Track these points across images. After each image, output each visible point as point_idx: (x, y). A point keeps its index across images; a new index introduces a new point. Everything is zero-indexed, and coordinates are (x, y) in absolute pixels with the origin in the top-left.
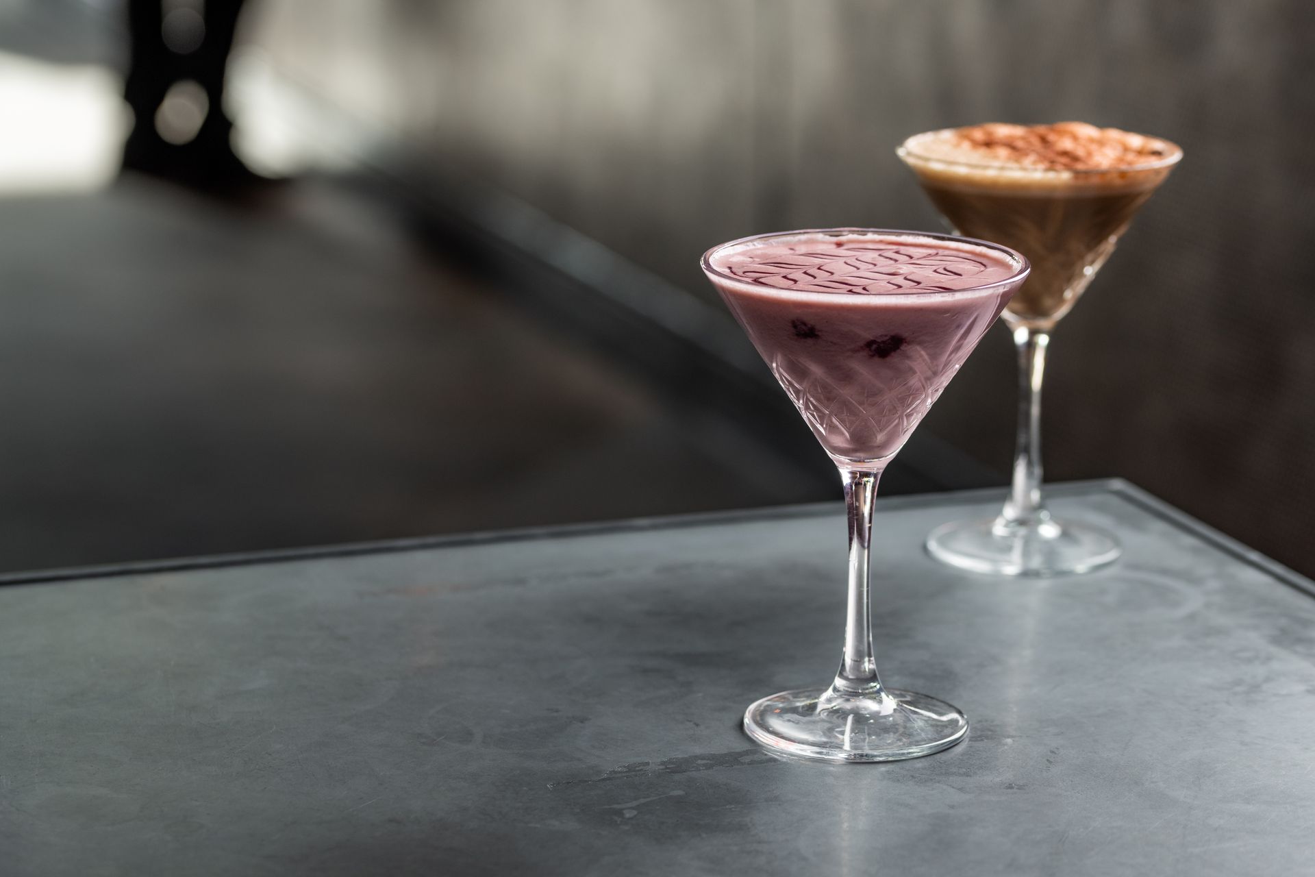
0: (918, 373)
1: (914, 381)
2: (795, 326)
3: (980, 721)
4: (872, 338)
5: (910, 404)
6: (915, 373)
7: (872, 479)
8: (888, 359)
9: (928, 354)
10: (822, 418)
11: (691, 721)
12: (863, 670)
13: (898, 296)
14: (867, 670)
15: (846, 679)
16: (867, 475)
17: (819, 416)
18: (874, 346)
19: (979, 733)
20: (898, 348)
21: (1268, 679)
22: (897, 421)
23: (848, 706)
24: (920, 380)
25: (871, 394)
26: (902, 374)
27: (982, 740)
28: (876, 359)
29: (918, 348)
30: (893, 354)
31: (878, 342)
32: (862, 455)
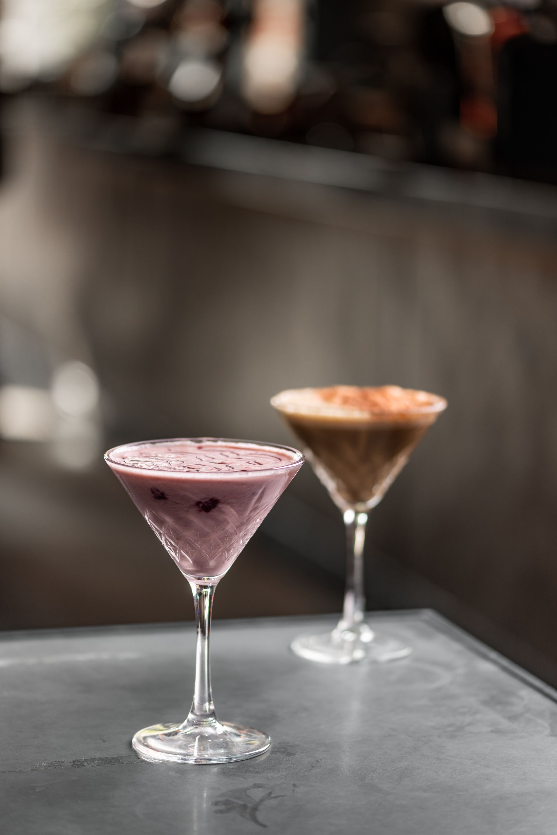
0: (231, 523)
1: (230, 528)
2: (153, 492)
3: (280, 743)
4: (199, 500)
5: (228, 542)
6: (228, 523)
7: (209, 590)
8: (211, 513)
9: (236, 511)
10: (175, 550)
11: (101, 739)
12: (204, 709)
13: (212, 474)
14: (208, 710)
15: (195, 714)
16: (206, 587)
17: (173, 549)
18: (201, 505)
19: (276, 750)
20: (216, 506)
21: (470, 724)
22: (220, 553)
23: (197, 731)
24: (233, 528)
25: (203, 535)
26: (220, 523)
27: (277, 754)
28: (203, 513)
29: (228, 506)
30: (213, 510)
31: (203, 503)
32: (201, 574)
